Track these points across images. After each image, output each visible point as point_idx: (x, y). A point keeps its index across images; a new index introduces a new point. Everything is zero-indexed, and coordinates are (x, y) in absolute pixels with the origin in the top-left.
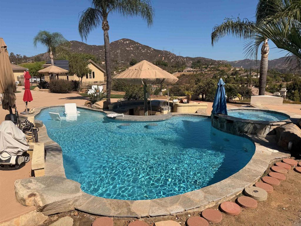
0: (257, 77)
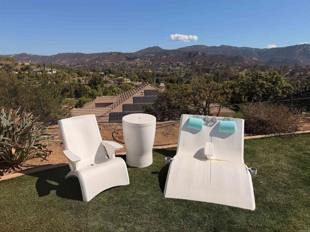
0: (52, 72)
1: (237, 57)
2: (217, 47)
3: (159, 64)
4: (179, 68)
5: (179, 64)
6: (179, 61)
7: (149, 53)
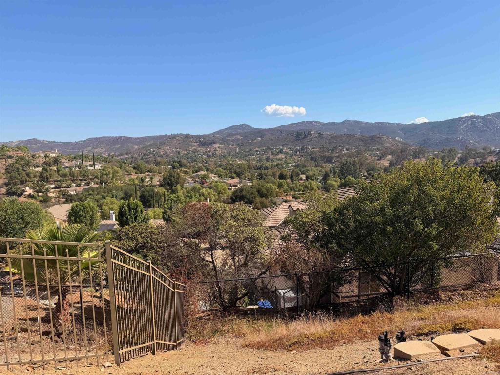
0: (94, 168)
1: (372, 138)
2: (337, 123)
3: (251, 150)
4: (283, 156)
5: (282, 150)
6: (282, 146)
7: (232, 135)
